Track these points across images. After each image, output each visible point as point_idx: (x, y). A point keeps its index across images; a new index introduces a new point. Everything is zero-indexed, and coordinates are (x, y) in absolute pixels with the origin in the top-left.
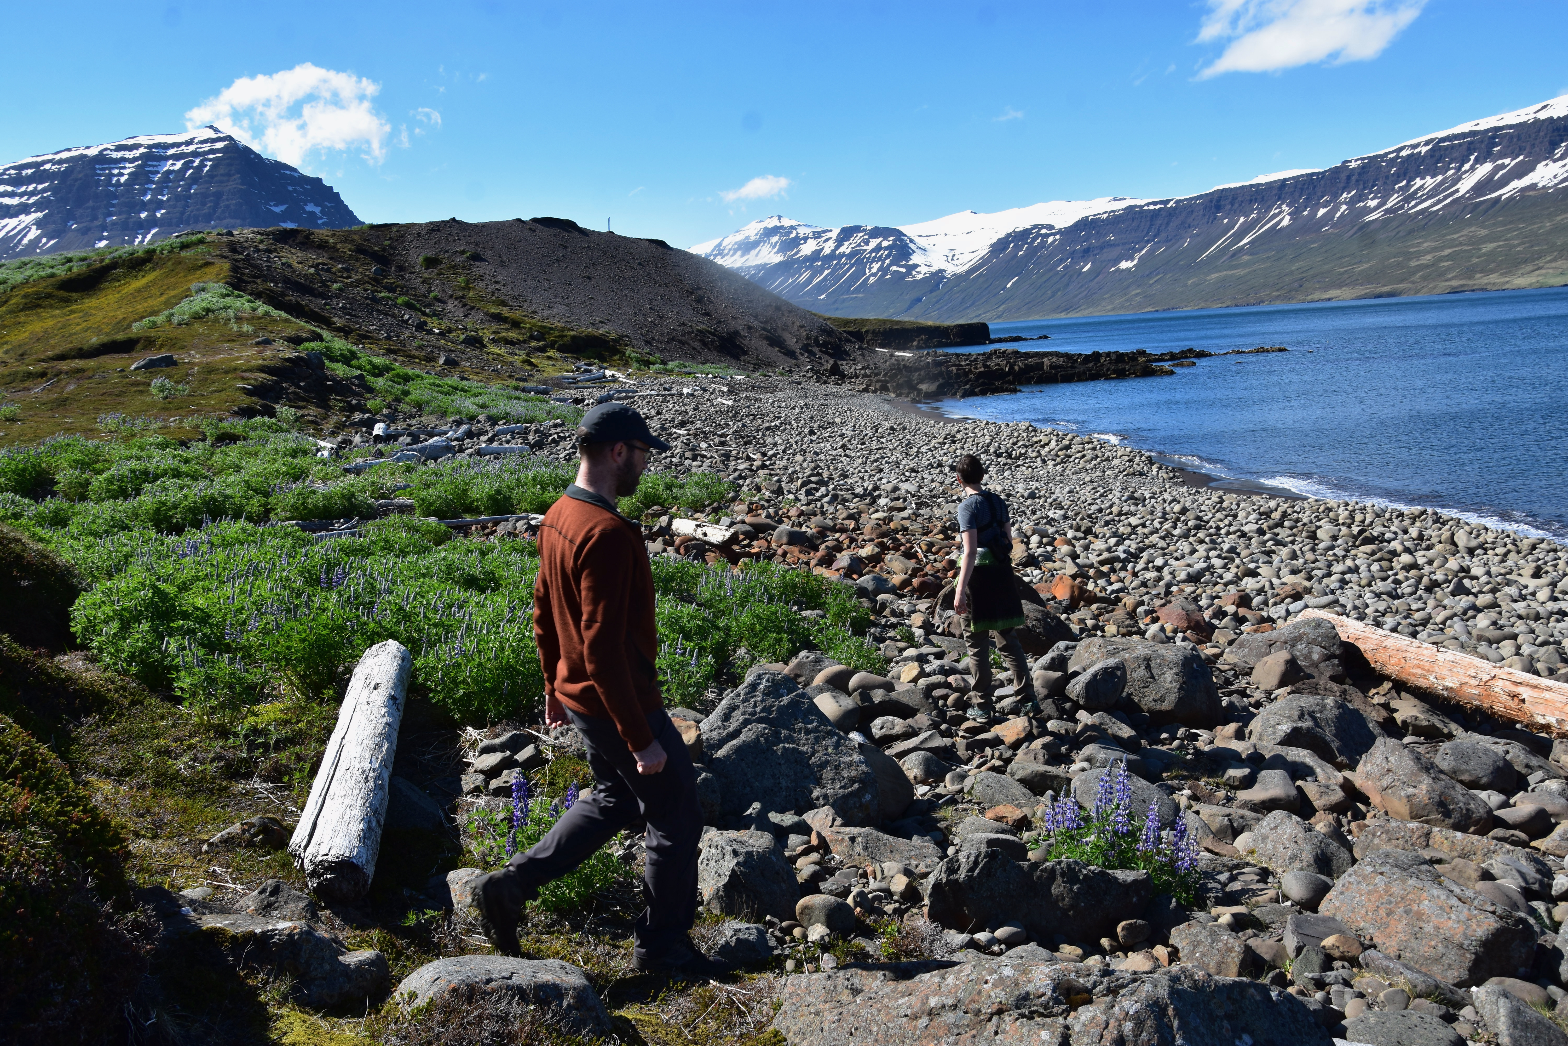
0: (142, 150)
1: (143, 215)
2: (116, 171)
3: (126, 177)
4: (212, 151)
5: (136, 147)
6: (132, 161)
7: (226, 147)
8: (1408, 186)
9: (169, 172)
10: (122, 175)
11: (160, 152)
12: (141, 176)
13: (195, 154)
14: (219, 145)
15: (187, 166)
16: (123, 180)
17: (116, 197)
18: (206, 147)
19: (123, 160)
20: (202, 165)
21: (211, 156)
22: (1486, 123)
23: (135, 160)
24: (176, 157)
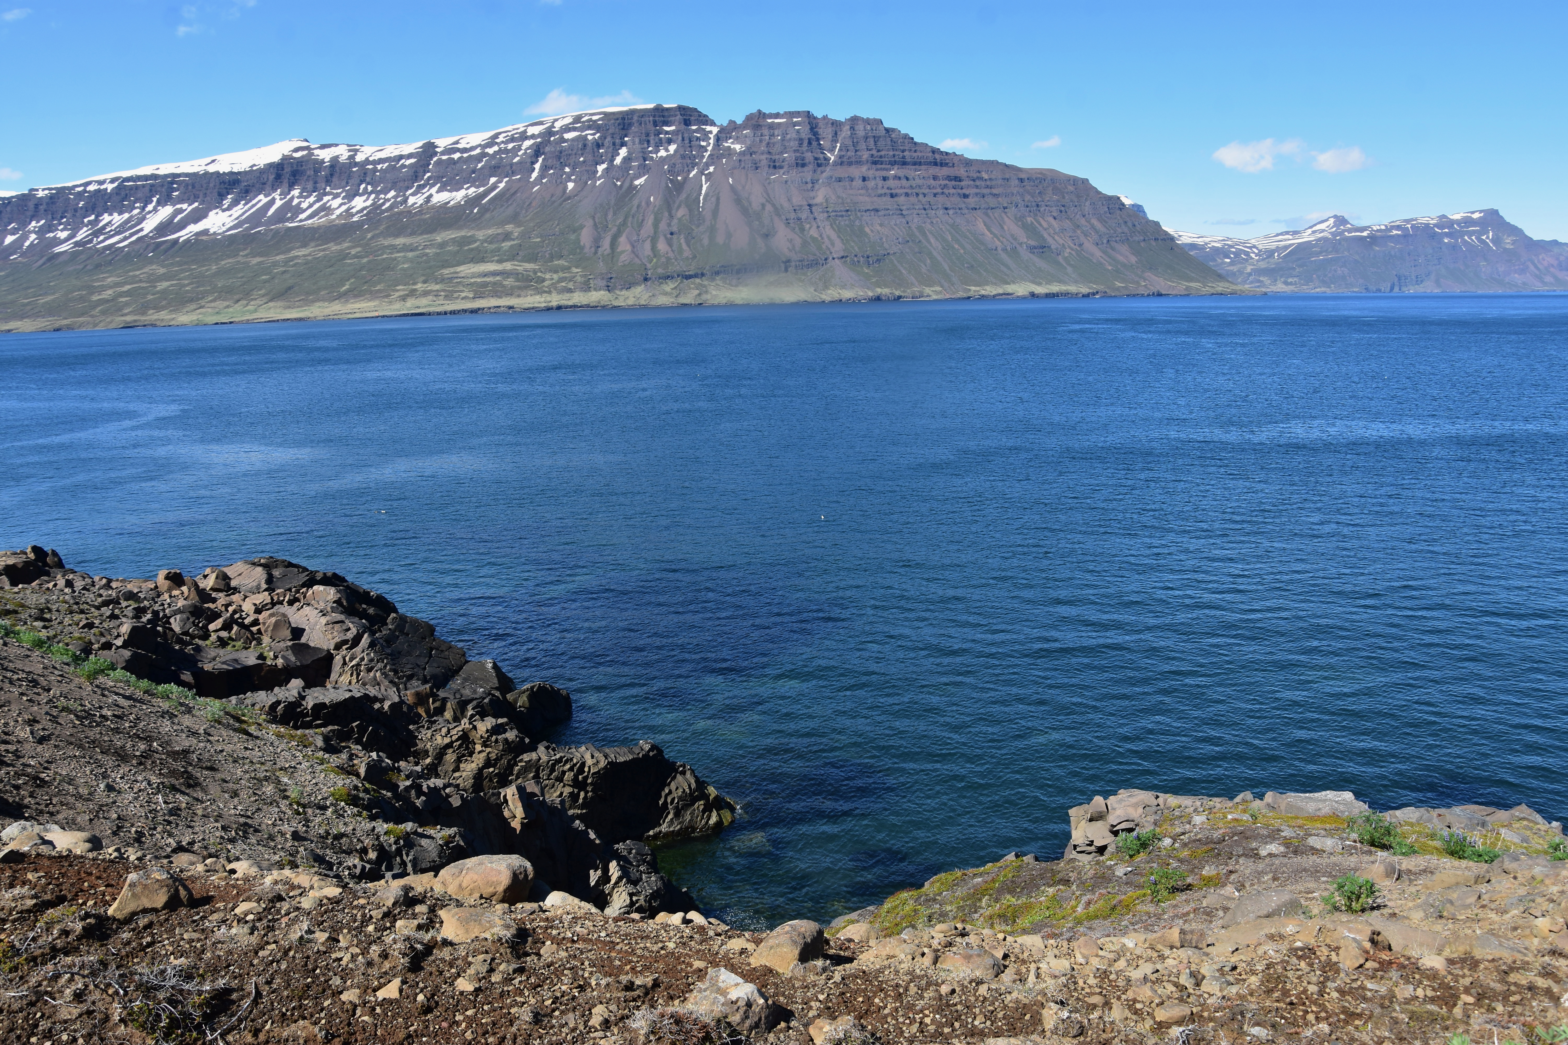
8: (97, 221)
22: (166, 169)
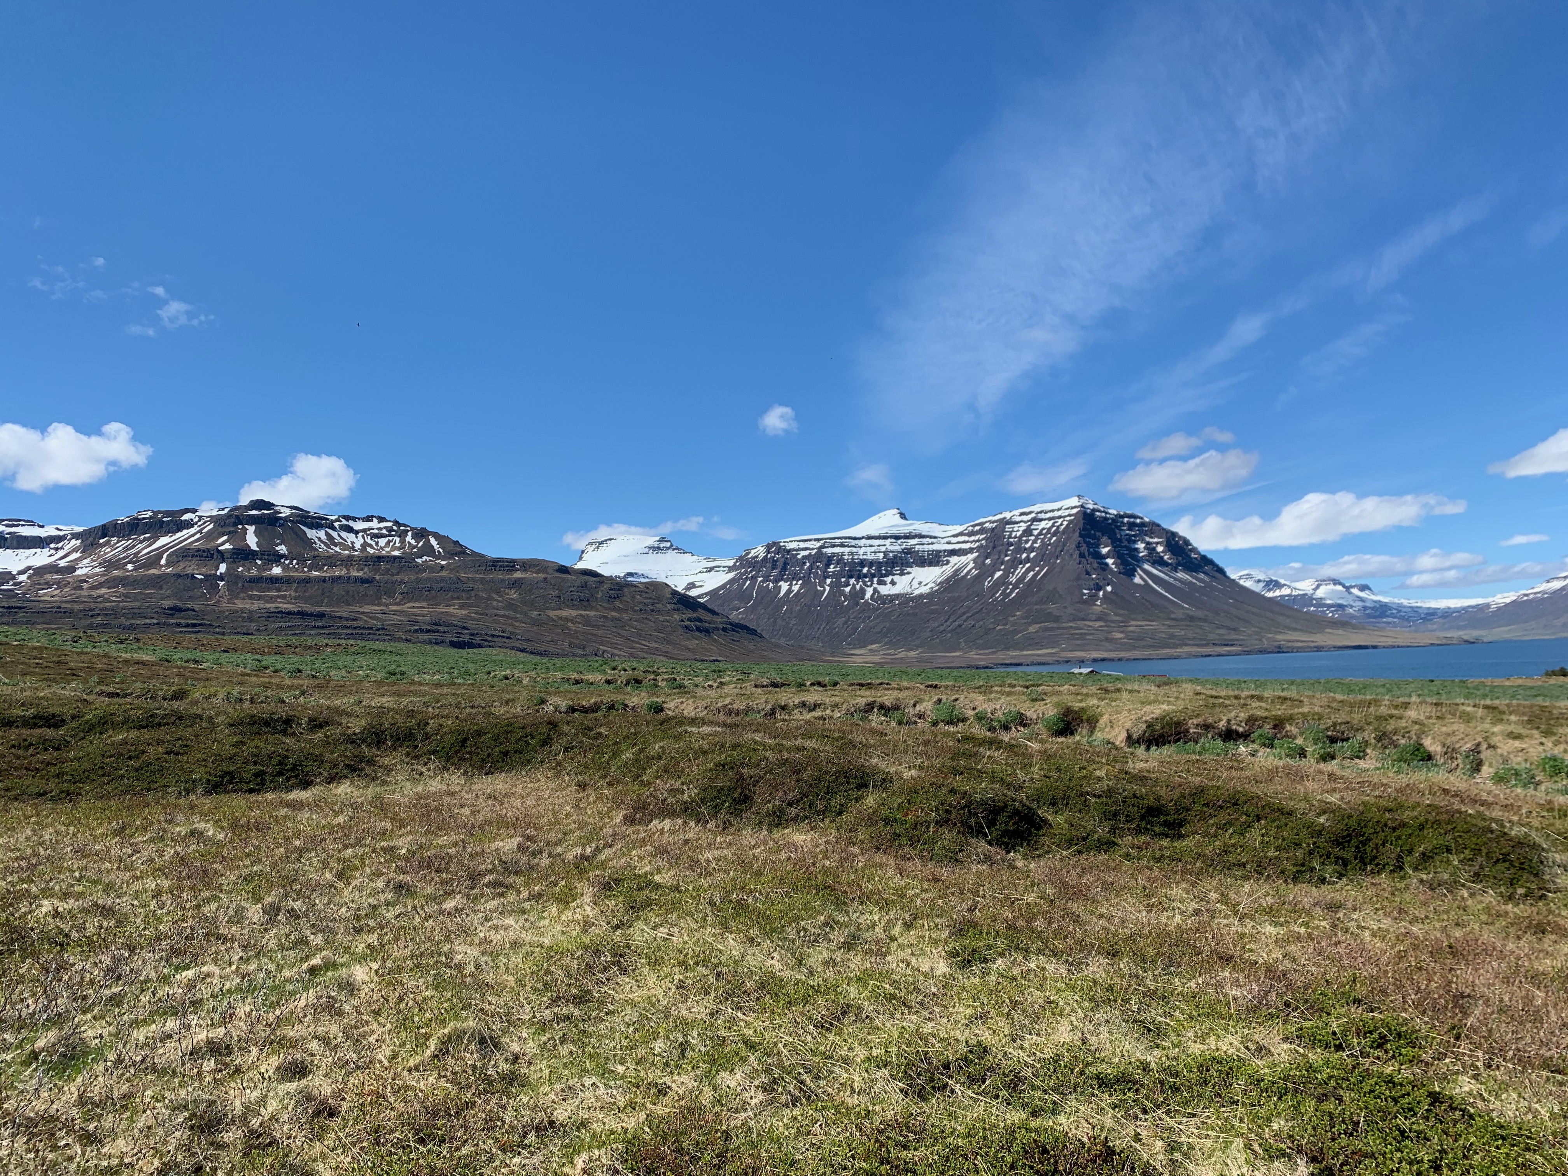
0: (1033, 515)
1: (1024, 555)
2: (1015, 529)
3: (1020, 532)
4: (1069, 515)
5: (1030, 513)
6: (1025, 522)
7: (1078, 512)
9: (1043, 529)
10: (1018, 531)
11: (1042, 516)
12: (1028, 532)
13: (1060, 517)
14: (1075, 511)
15: (1053, 526)
16: (1019, 534)
17: (1012, 545)
18: (1067, 512)
19: (1021, 521)
20: (1061, 524)
21: (1068, 518)
23: (1028, 521)
24: (1050, 519)
